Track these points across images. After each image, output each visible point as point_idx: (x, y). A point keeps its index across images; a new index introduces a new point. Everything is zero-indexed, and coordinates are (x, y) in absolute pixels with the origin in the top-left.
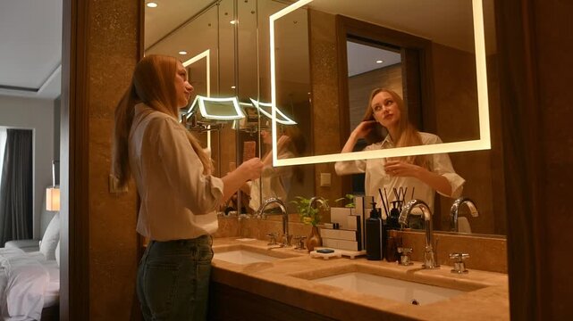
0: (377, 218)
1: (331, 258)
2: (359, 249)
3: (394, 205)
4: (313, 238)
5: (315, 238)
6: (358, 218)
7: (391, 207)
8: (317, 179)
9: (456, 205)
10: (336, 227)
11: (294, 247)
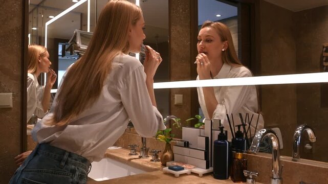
0: (224, 140)
1: (181, 175)
2: (207, 167)
3: (239, 128)
4: (166, 154)
5: (168, 154)
6: (207, 139)
7: (237, 130)
8: (172, 99)
9: (299, 132)
10: (187, 145)
11: (151, 158)
